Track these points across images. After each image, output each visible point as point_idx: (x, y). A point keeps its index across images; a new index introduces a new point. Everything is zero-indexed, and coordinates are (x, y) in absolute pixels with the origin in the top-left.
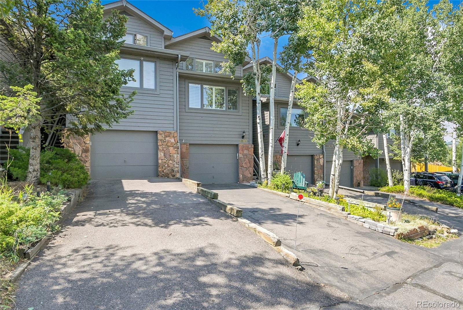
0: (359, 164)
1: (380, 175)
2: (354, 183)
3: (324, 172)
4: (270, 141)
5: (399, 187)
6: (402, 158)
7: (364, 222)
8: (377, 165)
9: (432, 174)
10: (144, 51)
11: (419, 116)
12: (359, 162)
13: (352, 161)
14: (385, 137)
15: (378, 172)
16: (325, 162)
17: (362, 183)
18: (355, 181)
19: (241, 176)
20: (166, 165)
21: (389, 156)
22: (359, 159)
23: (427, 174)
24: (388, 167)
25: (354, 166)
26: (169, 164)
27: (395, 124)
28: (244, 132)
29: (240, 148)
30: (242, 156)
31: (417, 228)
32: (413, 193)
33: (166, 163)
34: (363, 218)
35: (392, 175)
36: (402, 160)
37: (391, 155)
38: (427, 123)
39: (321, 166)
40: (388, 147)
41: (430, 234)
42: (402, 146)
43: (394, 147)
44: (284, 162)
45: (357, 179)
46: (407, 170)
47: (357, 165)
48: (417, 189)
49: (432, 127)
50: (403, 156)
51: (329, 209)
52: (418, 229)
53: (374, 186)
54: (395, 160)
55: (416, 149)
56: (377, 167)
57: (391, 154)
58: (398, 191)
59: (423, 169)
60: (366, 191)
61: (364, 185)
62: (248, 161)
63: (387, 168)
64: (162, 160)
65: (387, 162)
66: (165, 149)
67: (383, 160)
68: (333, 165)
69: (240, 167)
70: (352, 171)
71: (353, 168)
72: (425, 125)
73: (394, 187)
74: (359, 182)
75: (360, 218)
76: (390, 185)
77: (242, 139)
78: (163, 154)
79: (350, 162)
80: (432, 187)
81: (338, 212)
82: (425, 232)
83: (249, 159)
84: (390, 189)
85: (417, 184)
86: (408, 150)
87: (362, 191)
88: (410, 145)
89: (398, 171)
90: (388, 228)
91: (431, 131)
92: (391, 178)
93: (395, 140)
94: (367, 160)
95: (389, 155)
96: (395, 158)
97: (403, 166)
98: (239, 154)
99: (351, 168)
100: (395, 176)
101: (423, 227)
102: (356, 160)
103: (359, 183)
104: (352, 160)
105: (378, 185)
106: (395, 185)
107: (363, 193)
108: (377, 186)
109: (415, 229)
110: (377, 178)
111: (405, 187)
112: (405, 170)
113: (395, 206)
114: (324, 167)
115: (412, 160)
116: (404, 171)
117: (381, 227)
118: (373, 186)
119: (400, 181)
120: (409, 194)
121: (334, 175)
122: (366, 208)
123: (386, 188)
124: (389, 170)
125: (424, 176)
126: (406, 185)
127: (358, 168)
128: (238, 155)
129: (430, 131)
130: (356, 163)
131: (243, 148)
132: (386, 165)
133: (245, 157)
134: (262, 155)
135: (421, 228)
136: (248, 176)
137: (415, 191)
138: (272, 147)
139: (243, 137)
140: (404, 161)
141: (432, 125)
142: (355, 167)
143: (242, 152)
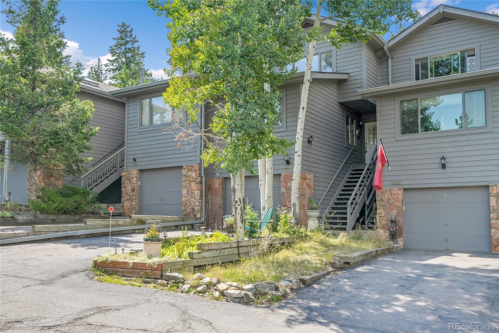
10: (161, 86)
20: (189, 204)
26: (191, 201)
30: (285, 191)
33: (189, 201)
41: (161, 278)
64: (185, 197)
66: (188, 185)
77: (287, 166)
78: (186, 191)
131: (286, 178)
143: (285, 185)
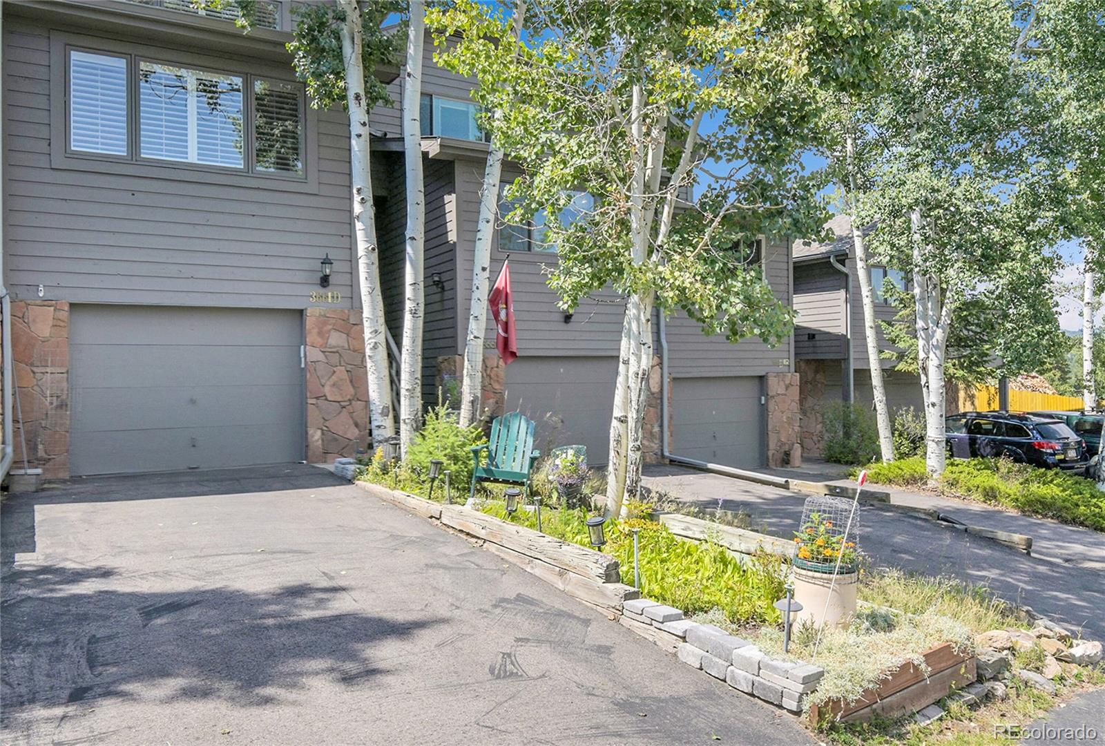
0: (787, 387)
1: (855, 424)
2: (770, 453)
3: (662, 416)
4: (408, 292)
5: (911, 465)
6: (920, 363)
7: (684, 638)
8: (848, 392)
9: (1022, 418)
11: (969, 209)
12: (787, 382)
13: (762, 379)
14: (869, 294)
15: (852, 416)
16: (666, 380)
17: (797, 452)
18: (772, 445)
19: (316, 436)
21: (882, 361)
22: (786, 369)
23: (1005, 418)
24: (879, 395)
25: (770, 394)
27: (893, 245)
28: (326, 262)
29: (310, 322)
30: (321, 357)
31: (918, 659)
32: (953, 484)
34: (686, 614)
35: (893, 426)
36: (920, 371)
37: (888, 356)
38: (996, 234)
39: (653, 394)
40: (878, 331)
41: (980, 679)
42: (920, 324)
43: (898, 330)
44: (471, 376)
45: (779, 440)
46: (933, 405)
47: (781, 390)
48: (967, 470)
49: (1012, 248)
50: (922, 355)
51: (563, 572)
52: (923, 666)
53: (838, 461)
54: (899, 371)
55: (966, 332)
56: (846, 398)
57: (887, 354)
58: (907, 476)
59: (996, 406)
60: (796, 482)
61: (806, 460)
62: (345, 376)
63: (876, 400)
65: (876, 380)
67: (863, 375)
68: (620, 379)
69: (310, 401)
70: (763, 411)
71: (767, 400)
72: (987, 243)
73: (898, 463)
74: (786, 448)
75: (668, 619)
76: (884, 459)
77: (322, 291)
79: (757, 382)
80: (1016, 460)
81: (588, 587)
82: (956, 674)
83: (349, 368)
84: (882, 472)
85: (974, 454)
86: (939, 335)
87: (781, 480)
88: (945, 320)
89: (912, 408)
90: (774, 669)
91: (1009, 264)
92: (888, 434)
93: (897, 303)
94: (818, 376)
95: (883, 356)
96: (901, 366)
97: (925, 390)
98: (308, 348)
99: (760, 400)
100: (903, 426)
101: (946, 649)
102: (778, 374)
103: (787, 454)
104: (763, 373)
105: (850, 458)
106: (902, 456)
107: (786, 486)
108: (847, 463)
109: (905, 667)
110: (847, 435)
111: (929, 462)
112: (928, 406)
113: (828, 552)
114: (662, 399)
115: (952, 371)
116: (926, 408)
117: (746, 663)
118: (835, 462)
119: (917, 443)
120: (940, 488)
121: (623, 420)
122: (737, 555)
123: (873, 468)
124: (881, 408)
125: (995, 424)
126: (933, 458)
127: (784, 402)
128: (302, 355)
129: (1005, 265)
130: (775, 386)
131: (325, 323)
132: (871, 388)
133: (335, 359)
134: (375, 347)
135: (942, 656)
136: (349, 435)
137: (962, 475)
138: (414, 313)
139: (325, 281)
140: (926, 375)
141: (1012, 244)
142: (773, 397)
143: (319, 340)
